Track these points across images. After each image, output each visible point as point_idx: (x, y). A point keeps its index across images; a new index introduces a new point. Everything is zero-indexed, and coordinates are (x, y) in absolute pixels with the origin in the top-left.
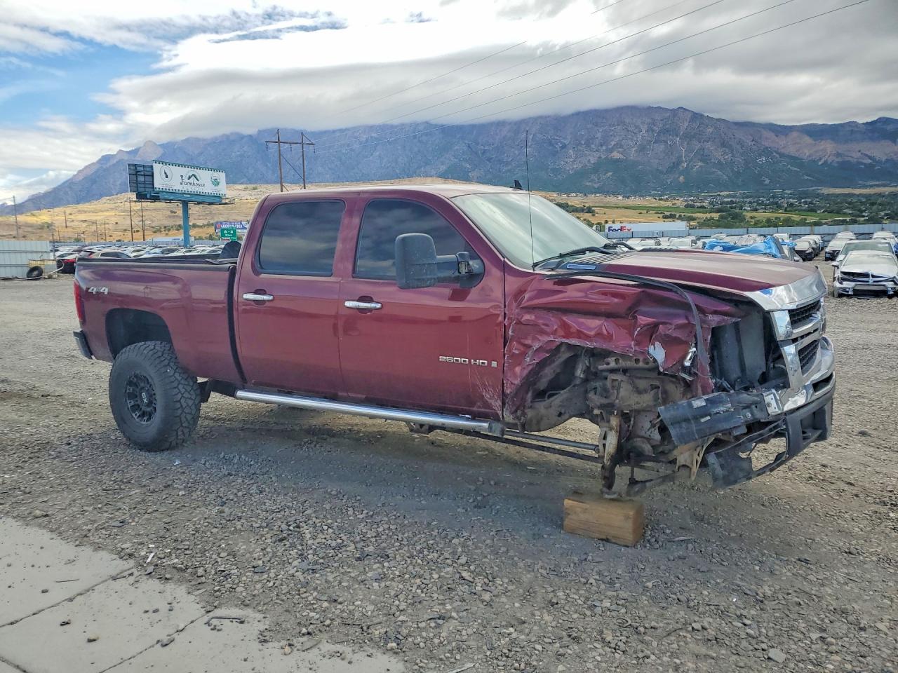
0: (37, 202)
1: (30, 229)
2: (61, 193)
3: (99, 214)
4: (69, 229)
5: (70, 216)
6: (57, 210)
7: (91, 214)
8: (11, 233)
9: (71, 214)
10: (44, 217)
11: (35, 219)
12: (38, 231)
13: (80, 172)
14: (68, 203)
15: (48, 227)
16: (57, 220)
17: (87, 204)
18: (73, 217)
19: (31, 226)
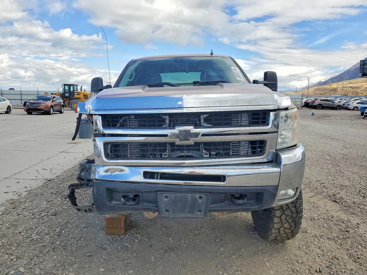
0: (333, 80)
1: (327, 91)
2: (344, 76)
3: (358, 84)
4: (344, 91)
5: (345, 85)
6: (340, 83)
7: (355, 84)
8: (320, 93)
9: (345, 84)
10: (334, 86)
11: (330, 87)
12: (331, 92)
13: (354, 66)
14: (346, 80)
15: (335, 90)
16: (339, 87)
17: (354, 80)
18: (346, 86)
19: (328, 90)
